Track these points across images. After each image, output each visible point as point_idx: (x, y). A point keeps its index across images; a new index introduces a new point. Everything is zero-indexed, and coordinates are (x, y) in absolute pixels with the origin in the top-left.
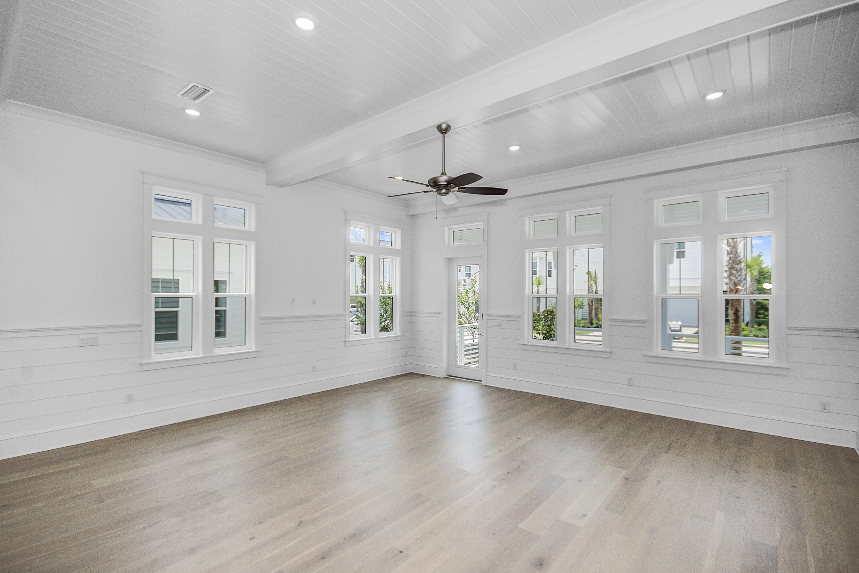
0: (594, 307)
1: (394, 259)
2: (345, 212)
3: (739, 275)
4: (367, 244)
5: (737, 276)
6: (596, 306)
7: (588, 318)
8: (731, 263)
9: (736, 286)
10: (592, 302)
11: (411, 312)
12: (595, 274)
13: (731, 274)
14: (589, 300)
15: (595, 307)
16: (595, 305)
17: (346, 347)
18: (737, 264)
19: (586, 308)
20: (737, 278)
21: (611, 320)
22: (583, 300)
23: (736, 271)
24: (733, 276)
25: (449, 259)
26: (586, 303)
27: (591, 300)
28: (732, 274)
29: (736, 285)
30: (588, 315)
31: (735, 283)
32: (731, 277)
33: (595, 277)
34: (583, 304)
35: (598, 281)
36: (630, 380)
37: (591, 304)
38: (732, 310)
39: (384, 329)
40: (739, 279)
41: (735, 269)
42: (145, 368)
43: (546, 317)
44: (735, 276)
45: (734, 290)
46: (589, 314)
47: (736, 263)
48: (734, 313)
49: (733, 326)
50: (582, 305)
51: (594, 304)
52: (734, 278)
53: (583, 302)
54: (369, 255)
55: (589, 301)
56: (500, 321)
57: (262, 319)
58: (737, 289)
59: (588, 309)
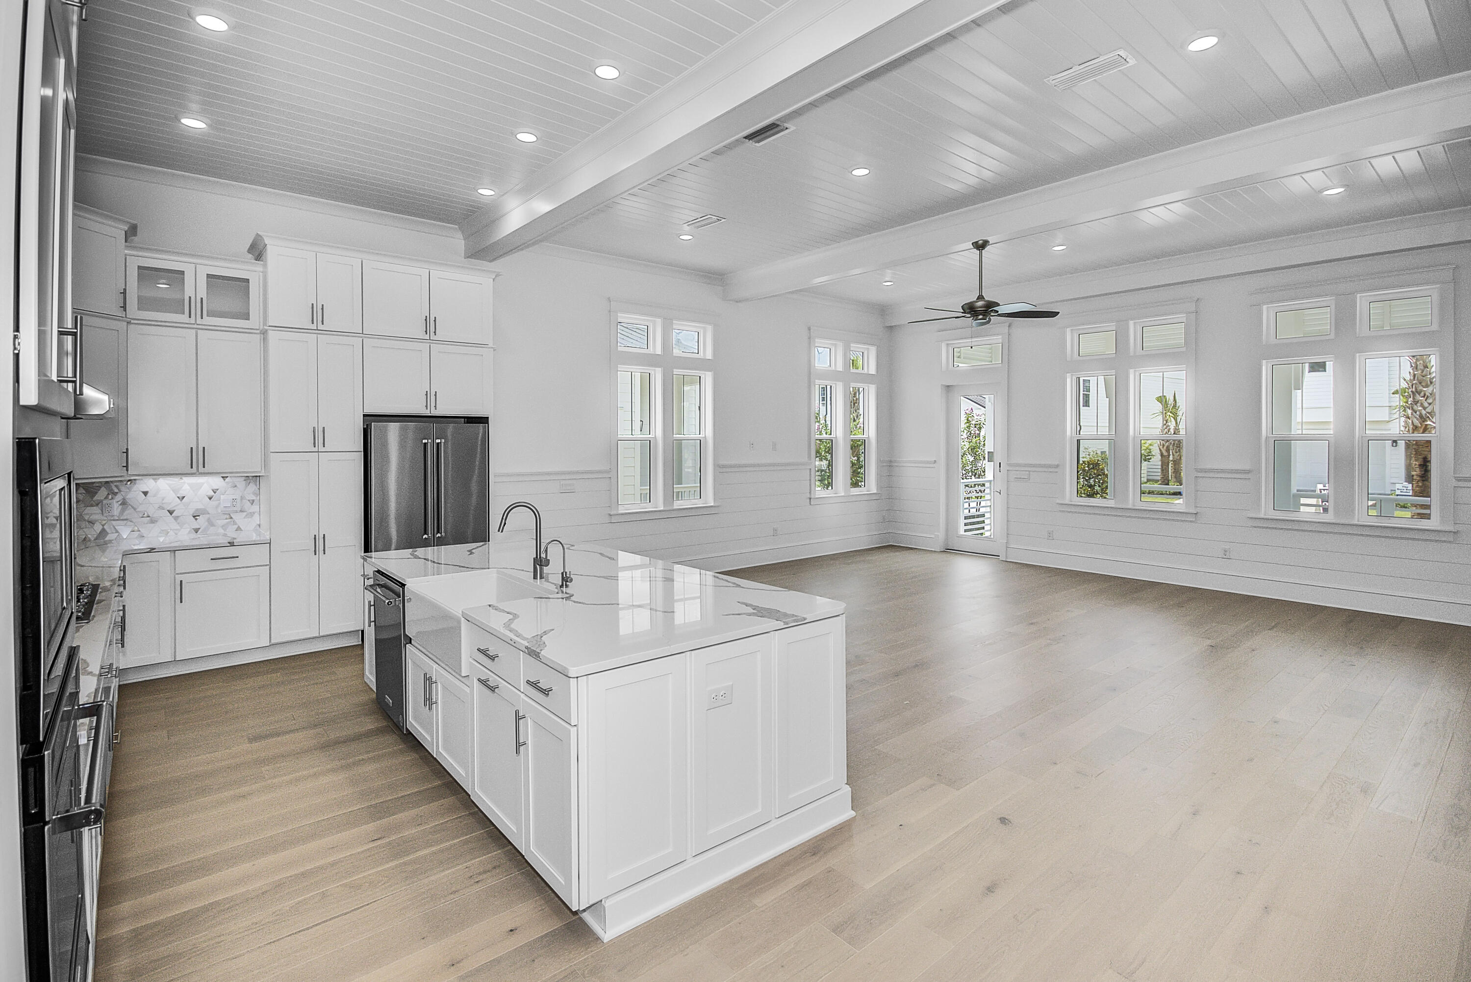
0: (1171, 458)
1: (867, 388)
2: (809, 329)
3: (1430, 404)
4: (833, 368)
5: (1426, 405)
6: (1175, 456)
7: (1159, 478)
8: (1416, 384)
9: (1425, 421)
10: (1168, 450)
11: (891, 461)
12: (1175, 400)
13: (1416, 402)
14: (1161, 447)
15: (1173, 458)
16: (1173, 455)
17: (811, 506)
18: (1427, 386)
19: (1157, 460)
20: (1425, 408)
21: (1197, 470)
22: (1151, 447)
23: (1424, 397)
24: (1419, 405)
25: (948, 388)
26: (1156, 451)
27: (1165, 447)
28: (1418, 402)
29: (1423, 419)
30: (1159, 474)
31: (1421, 416)
32: (1415, 407)
33: (1175, 406)
34: (1150, 452)
35: (1180, 413)
36: (1225, 551)
37: (1165, 454)
38: (1416, 460)
39: (855, 484)
40: (1428, 410)
41: (1422, 394)
42: (614, 520)
43: (1088, 472)
44: (1422, 405)
45: (1421, 427)
46: (1162, 470)
47: (1423, 384)
48: (1420, 465)
49: (1417, 486)
50: (1149, 455)
51: (1171, 453)
52: (1420, 408)
53: (1150, 450)
54: (836, 384)
55: (1162, 449)
56: (1028, 472)
57: (720, 467)
58: (1426, 425)
59: (1160, 463)
